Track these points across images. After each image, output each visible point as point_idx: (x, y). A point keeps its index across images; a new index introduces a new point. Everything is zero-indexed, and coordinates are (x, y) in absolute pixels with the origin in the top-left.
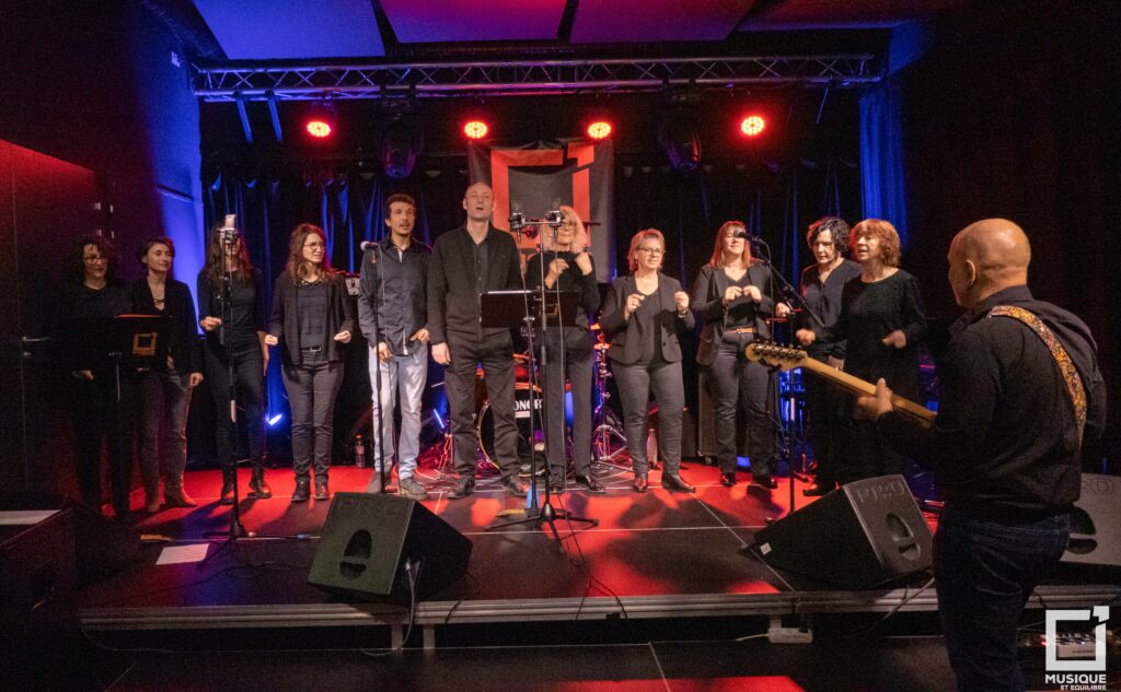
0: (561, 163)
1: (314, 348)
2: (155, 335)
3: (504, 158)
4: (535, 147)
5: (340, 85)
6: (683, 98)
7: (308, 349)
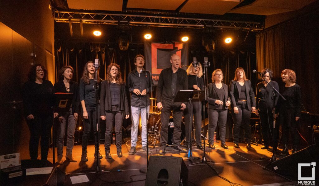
0: (173, 48)
1: (116, 105)
2: (67, 100)
3: (156, 46)
4: (165, 43)
5: (104, 19)
6: (211, 31)
7: (114, 105)
